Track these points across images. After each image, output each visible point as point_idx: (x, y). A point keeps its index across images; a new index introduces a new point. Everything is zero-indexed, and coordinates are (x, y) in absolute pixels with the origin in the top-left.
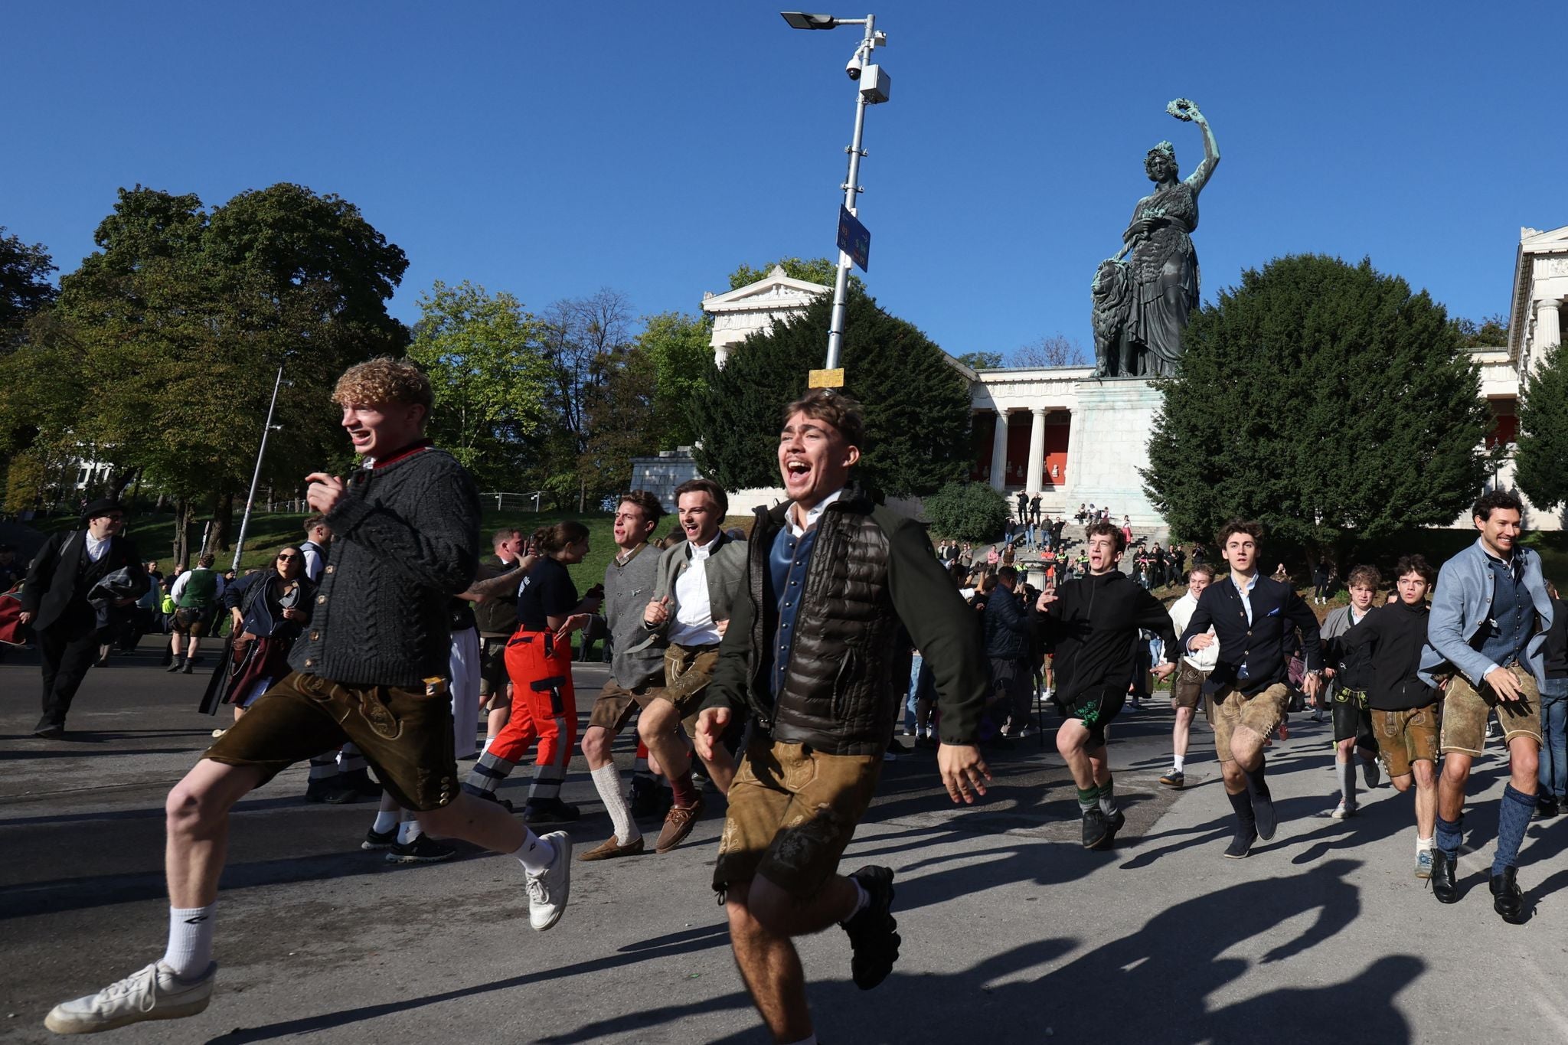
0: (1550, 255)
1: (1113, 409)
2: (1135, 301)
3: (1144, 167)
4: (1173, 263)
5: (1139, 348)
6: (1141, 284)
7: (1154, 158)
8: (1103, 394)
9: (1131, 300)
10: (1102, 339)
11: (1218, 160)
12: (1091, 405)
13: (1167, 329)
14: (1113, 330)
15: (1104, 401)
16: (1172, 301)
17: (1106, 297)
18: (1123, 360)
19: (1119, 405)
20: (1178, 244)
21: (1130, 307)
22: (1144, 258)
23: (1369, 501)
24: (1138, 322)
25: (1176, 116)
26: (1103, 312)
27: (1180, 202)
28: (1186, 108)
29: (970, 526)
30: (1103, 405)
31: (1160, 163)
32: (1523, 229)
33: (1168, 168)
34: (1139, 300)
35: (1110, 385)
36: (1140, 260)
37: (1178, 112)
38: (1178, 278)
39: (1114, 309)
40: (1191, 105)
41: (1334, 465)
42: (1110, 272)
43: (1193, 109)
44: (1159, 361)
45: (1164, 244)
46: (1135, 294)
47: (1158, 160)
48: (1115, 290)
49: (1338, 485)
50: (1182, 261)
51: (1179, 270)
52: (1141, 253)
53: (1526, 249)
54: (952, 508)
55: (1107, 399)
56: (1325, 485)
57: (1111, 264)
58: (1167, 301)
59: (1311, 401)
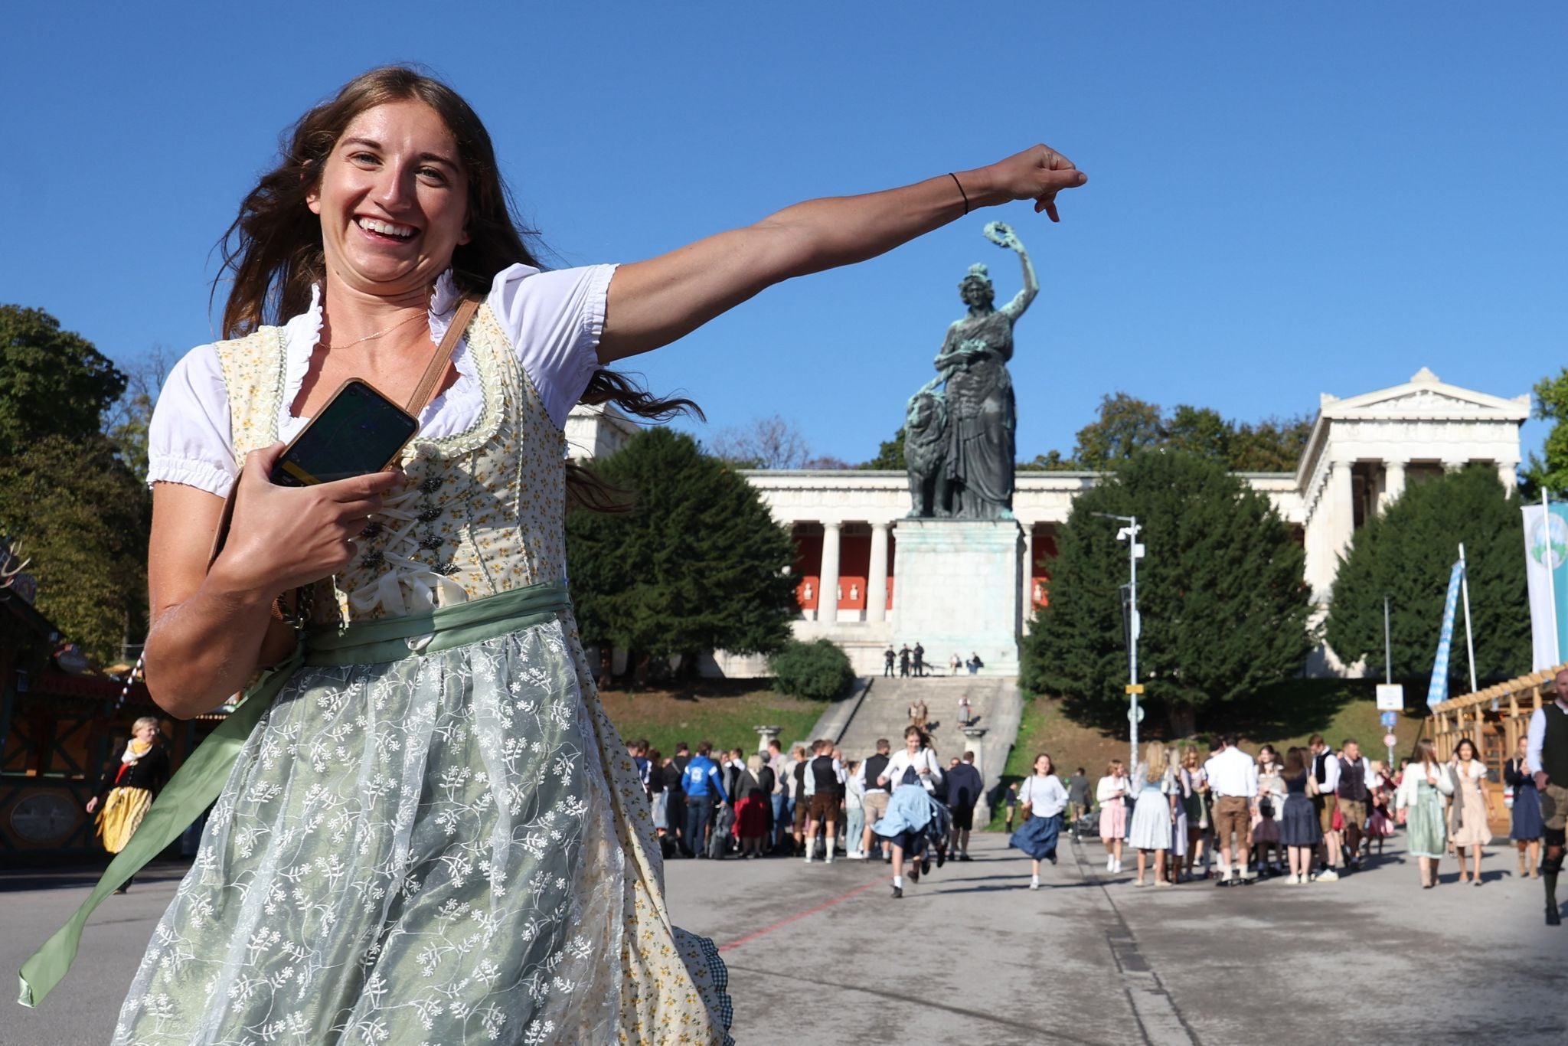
0: (1345, 421)
1: (934, 551)
2: (954, 438)
3: (959, 292)
4: (995, 399)
5: (957, 486)
6: (960, 419)
7: (971, 284)
8: (923, 536)
9: (950, 436)
10: (917, 475)
11: (1036, 292)
12: (912, 546)
13: (989, 469)
14: (931, 466)
15: (926, 543)
16: (996, 441)
17: (922, 432)
18: (939, 497)
19: (940, 547)
20: (998, 379)
21: (949, 443)
22: (963, 392)
23: (1233, 671)
24: (957, 459)
25: (995, 242)
26: (921, 446)
27: (1000, 334)
28: (1004, 231)
29: (822, 685)
30: (924, 546)
31: (977, 289)
32: (1323, 395)
33: (985, 295)
34: (958, 435)
35: (930, 525)
36: (958, 393)
37: (997, 237)
38: (1000, 416)
39: (932, 445)
40: (1008, 229)
41: (1207, 643)
42: (929, 403)
43: (1010, 236)
44: (979, 501)
45: (984, 378)
46: (955, 430)
47: (974, 286)
48: (934, 424)
49: (1210, 660)
50: (1002, 397)
51: (1001, 407)
52: (960, 386)
53: (1325, 413)
54: (802, 667)
55: (929, 540)
56: (1199, 658)
57: (929, 397)
58: (989, 440)
59: (1187, 588)
